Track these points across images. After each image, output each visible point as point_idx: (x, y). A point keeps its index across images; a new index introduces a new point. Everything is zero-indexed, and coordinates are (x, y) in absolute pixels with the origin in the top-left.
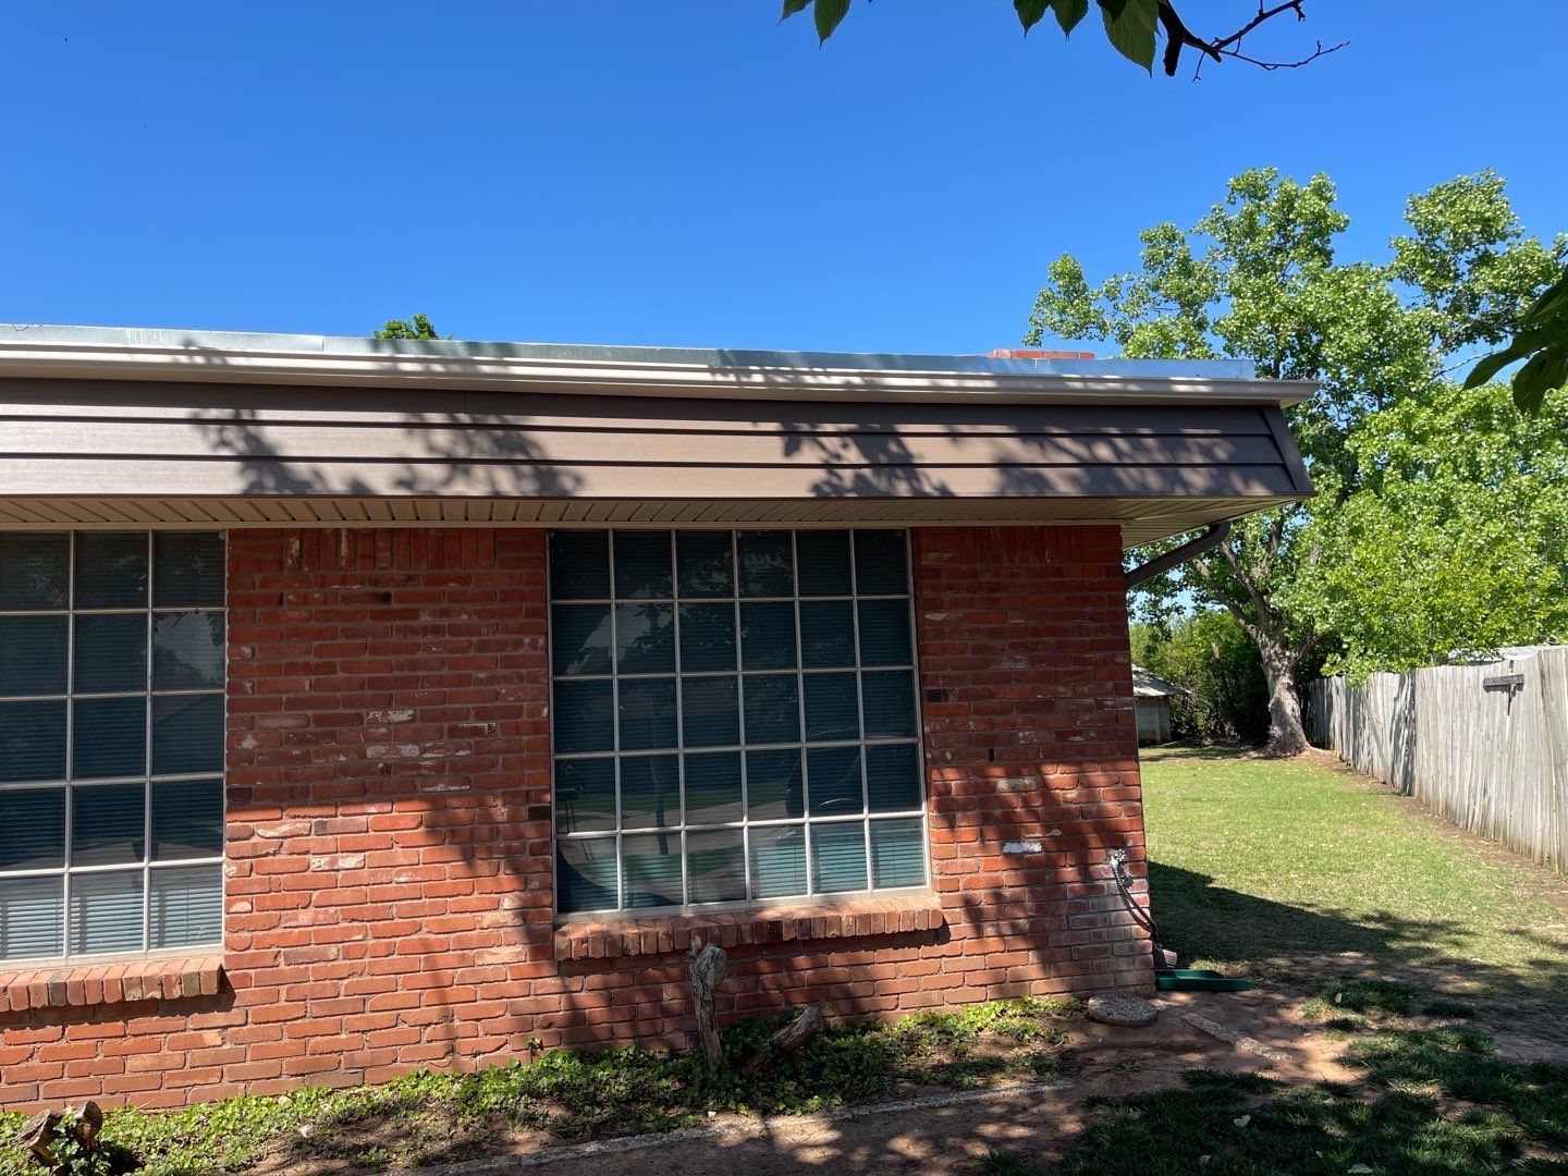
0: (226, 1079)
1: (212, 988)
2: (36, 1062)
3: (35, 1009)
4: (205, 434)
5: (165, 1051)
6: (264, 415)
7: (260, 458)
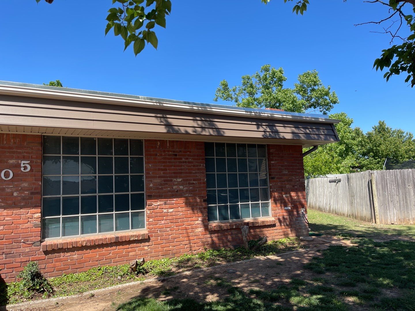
0: (149, 257)
1: (147, 237)
2: (111, 255)
3: (112, 243)
4: (158, 119)
5: (137, 251)
6: (168, 116)
7: (168, 125)
